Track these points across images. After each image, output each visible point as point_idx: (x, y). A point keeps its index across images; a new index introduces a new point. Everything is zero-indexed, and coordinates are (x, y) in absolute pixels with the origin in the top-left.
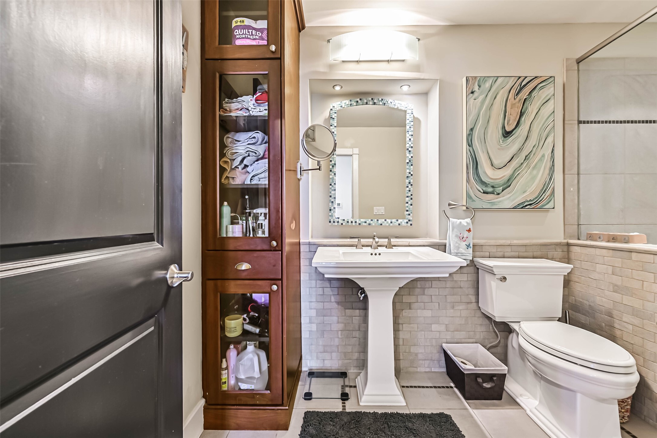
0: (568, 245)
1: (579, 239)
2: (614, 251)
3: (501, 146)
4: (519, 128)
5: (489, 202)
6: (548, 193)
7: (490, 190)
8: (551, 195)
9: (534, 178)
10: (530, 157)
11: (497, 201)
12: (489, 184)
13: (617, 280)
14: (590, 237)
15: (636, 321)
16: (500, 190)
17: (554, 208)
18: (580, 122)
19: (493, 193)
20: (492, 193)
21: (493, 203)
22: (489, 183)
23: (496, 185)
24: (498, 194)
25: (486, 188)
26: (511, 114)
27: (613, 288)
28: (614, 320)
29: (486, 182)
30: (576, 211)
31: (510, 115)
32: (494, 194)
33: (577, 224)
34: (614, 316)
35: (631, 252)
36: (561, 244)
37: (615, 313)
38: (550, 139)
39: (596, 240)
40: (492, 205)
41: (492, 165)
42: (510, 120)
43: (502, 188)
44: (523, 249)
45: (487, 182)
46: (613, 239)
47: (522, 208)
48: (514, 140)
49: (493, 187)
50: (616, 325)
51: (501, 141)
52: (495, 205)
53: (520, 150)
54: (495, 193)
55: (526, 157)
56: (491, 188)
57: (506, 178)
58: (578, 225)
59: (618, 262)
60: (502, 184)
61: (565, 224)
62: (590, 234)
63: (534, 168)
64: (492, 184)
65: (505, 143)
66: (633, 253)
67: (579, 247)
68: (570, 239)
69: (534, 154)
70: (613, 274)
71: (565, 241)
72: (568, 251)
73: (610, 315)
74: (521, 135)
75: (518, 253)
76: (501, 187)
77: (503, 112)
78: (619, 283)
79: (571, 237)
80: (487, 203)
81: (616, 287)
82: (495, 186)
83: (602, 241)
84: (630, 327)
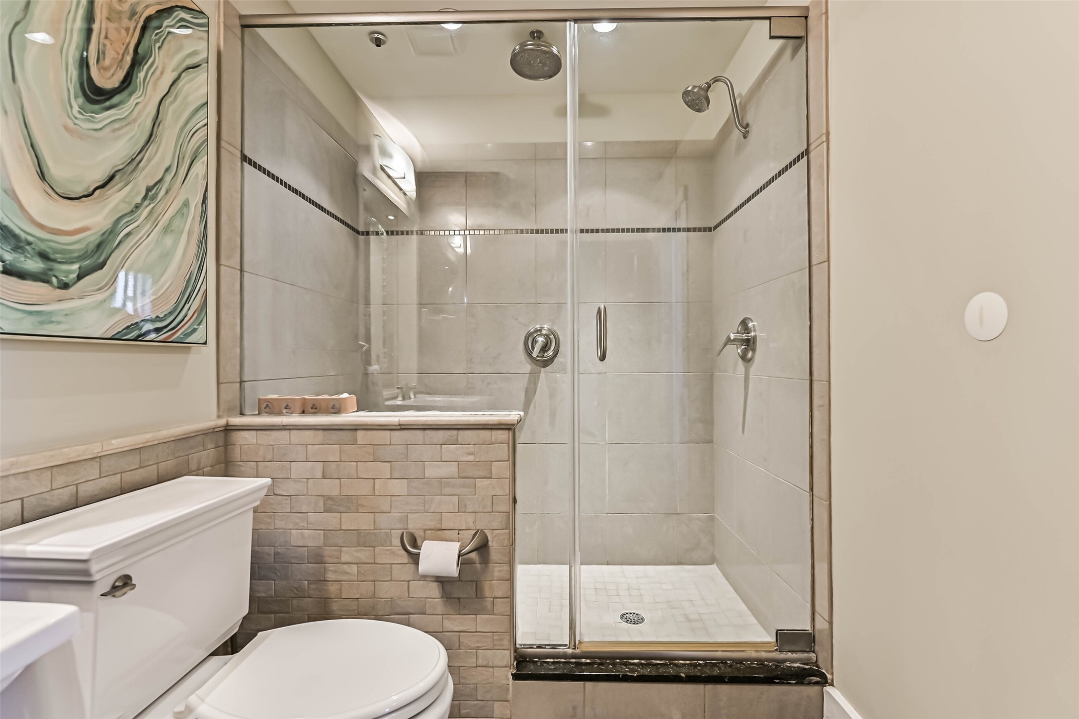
0: (228, 430)
1: (242, 414)
2: (325, 432)
3: (76, 121)
4: (131, 95)
5: (30, 313)
6: (196, 304)
7: (34, 265)
8: (202, 310)
9: (166, 256)
10: (156, 194)
11: (62, 310)
12: (29, 244)
13: (331, 488)
14: (267, 407)
15: (363, 554)
16: (70, 272)
17: (205, 343)
18: (244, 158)
19: (46, 278)
20: (42, 278)
21: (46, 318)
22: (30, 239)
23: (56, 251)
24: (65, 286)
25: (15, 255)
26: (109, 36)
27: (324, 504)
28: (325, 567)
29: (17, 231)
30: (238, 351)
31: (106, 37)
32: (48, 282)
33: (238, 380)
34: (327, 559)
35: (356, 430)
36: (216, 430)
37: (328, 551)
38: (199, 168)
39: (280, 414)
40: (42, 323)
41: (42, 176)
42: (104, 53)
43: (75, 267)
44: (134, 460)
45: (23, 235)
46: (312, 408)
47: (135, 340)
48: (117, 125)
49: (44, 256)
50: (331, 576)
51: (76, 108)
52: (52, 322)
53: (134, 162)
54: (54, 280)
55: (149, 190)
56: (38, 259)
57: (92, 238)
58: (242, 382)
59: (332, 452)
60: (76, 255)
61: (221, 381)
62: (268, 400)
63: (167, 229)
64: (43, 246)
65: (90, 121)
66: (359, 432)
67: (254, 433)
68: (229, 416)
69: (167, 192)
70: (324, 477)
71: (222, 422)
72: (227, 445)
73: (318, 558)
74: (135, 120)
75: (119, 475)
76: (72, 263)
77: (81, 12)
78: (335, 493)
79: (230, 411)
80: (20, 315)
81: (330, 502)
82: (52, 256)
83: (292, 413)
84: (354, 569)
